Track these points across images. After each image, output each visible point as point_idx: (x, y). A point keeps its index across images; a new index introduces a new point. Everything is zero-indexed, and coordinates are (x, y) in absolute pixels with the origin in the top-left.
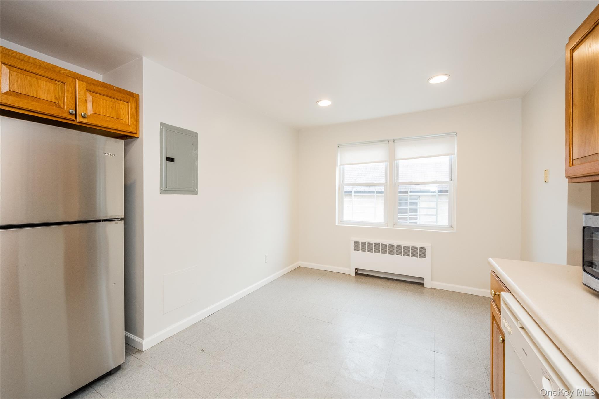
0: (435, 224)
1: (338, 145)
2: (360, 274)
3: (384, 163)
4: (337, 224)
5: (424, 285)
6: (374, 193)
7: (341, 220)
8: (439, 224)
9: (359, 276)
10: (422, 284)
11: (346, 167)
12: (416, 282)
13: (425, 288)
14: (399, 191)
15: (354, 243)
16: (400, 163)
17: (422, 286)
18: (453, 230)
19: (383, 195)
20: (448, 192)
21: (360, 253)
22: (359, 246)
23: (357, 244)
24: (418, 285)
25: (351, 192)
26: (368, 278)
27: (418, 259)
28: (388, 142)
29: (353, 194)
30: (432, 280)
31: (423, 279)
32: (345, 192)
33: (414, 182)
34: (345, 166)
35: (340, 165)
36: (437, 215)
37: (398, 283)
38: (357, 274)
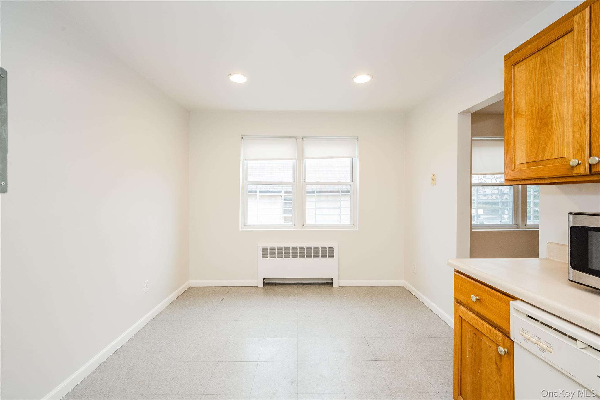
0: (339, 223)
1: (242, 135)
2: (268, 284)
3: (292, 161)
4: (240, 230)
5: (332, 285)
6: (282, 193)
7: (245, 225)
8: (342, 223)
9: (267, 287)
10: (331, 284)
11: (250, 163)
12: (323, 283)
13: (334, 287)
14: (307, 191)
15: (262, 249)
16: (308, 162)
17: (330, 286)
18: (354, 228)
19: (292, 195)
20: (350, 193)
21: (269, 260)
22: (267, 253)
23: (265, 250)
24: (327, 285)
25: (256, 192)
26: (277, 286)
27: (327, 260)
28: (297, 139)
29: (258, 194)
30: (339, 279)
31: (332, 279)
32: (249, 192)
33: (321, 182)
34: (249, 161)
35: (244, 160)
36: (340, 215)
37: (309, 287)
38: (265, 284)
